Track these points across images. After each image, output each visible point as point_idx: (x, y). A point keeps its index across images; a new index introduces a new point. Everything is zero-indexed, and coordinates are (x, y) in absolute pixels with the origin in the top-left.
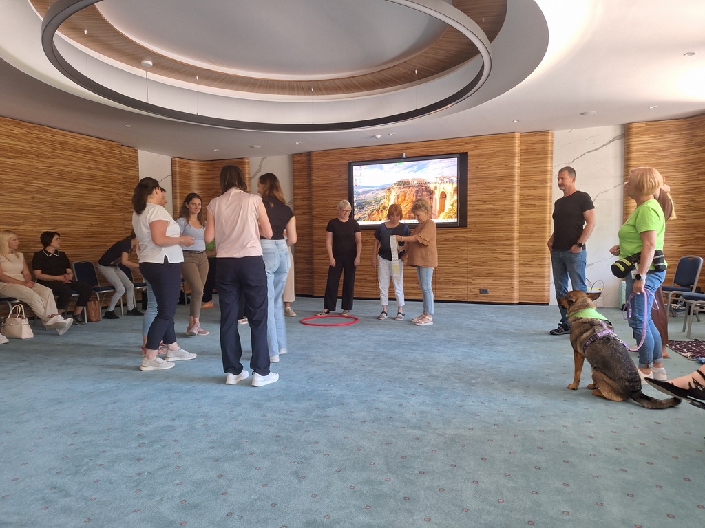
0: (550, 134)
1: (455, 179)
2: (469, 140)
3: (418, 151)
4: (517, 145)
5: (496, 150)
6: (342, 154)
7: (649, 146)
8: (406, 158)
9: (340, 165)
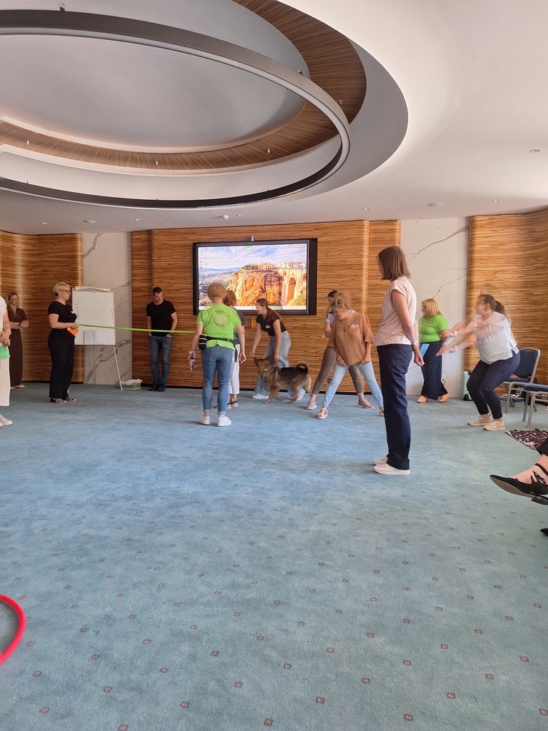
0: (398, 223)
1: (304, 265)
2: (319, 226)
3: (266, 234)
4: (366, 233)
5: (345, 237)
6: (186, 233)
7: (491, 239)
8: (255, 241)
9: (184, 246)
